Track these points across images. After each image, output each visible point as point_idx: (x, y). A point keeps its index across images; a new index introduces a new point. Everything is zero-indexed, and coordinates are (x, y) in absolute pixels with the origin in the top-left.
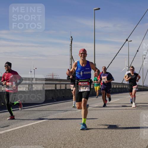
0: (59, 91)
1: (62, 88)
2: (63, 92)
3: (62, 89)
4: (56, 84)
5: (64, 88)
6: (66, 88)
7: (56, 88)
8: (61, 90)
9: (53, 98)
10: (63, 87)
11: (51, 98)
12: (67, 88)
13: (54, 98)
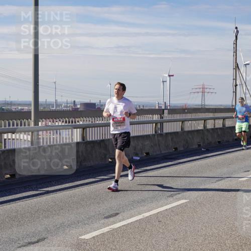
0: (211, 131)
1: (217, 126)
2: (219, 133)
3: (217, 129)
4: (205, 120)
5: (221, 126)
6: (224, 125)
7: (205, 126)
8: (214, 130)
9: (199, 145)
10: (219, 124)
11: (197, 146)
12: (226, 126)
13: (202, 145)
